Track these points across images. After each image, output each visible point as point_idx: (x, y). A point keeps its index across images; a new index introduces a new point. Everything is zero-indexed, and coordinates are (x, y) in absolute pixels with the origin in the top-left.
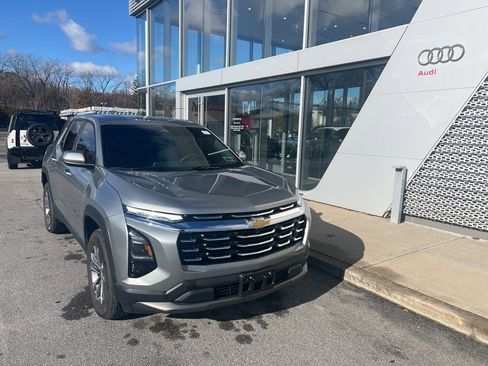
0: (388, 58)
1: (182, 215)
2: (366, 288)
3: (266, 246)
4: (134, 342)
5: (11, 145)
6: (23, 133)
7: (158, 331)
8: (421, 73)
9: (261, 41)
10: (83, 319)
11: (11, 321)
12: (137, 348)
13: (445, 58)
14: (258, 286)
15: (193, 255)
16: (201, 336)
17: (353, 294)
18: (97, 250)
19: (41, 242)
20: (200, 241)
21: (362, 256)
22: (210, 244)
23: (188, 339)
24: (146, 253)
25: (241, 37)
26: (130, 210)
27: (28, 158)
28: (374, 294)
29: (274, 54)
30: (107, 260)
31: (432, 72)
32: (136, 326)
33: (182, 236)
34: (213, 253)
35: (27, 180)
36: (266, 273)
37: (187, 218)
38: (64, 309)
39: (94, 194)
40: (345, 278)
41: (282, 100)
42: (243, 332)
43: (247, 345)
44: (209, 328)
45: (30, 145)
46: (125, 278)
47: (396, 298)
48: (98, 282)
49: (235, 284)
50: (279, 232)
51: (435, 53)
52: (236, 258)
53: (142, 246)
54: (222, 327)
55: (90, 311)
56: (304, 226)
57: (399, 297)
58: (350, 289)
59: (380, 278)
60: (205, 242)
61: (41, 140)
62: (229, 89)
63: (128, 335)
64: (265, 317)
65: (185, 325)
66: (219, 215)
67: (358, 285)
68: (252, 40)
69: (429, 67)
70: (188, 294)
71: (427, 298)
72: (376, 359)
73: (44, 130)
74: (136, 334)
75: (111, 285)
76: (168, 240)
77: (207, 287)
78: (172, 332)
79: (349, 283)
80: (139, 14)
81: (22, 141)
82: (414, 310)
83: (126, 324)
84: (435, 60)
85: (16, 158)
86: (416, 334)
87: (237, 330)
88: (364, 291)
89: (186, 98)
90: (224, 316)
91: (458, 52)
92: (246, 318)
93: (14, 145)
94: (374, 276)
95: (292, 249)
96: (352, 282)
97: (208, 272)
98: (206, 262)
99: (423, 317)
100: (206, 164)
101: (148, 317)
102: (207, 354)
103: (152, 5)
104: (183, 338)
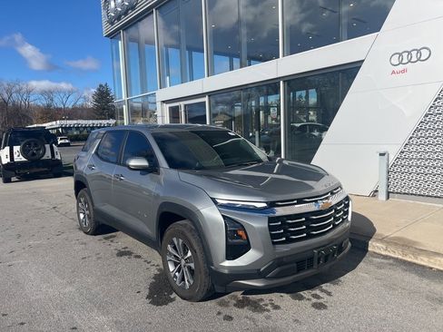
1: (266, 203)
2: (393, 255)
3: (328, 225)
4: (229, 318)
5: (5, 161)
6: (17, 149)
7: (243, 307)
8: (393, 72)
10: (170, 304)
11: (108, 313)
12: (235, 322)
13: (414, 59)
14: (326, 258)
15: (280, 236)
16: (282, 307)
17: (383, 261)
19: (84, 243)
20: (284, 223)
22: (292, 225)
23: (273, 311)
26: (220, 202)
27: (22, 171)
28: (401, 260)
29: (250, 65)
31: (404, 71)
32: (221, 304)
33: (271, 220)
34: (294, 233)
36: (332, 247)
37: (272, 205)
38: (148, 298)
40: (370, 249)
42: (314, 300)
43: (326, 311)
44: (285, 300)
45: (24, 159)
46: (222, 262)
47: (423, 261)
49: (311, 259)
50: (336, 211)
51: (405, 55)
52: (310, 236)
54: (294, 298)
55: (172, 296)
56: (348, 205)
58: (378, 257)
59: (403, 246)
60: (288, 224)
61: (34, 154)
62: (209, 96)
63: (219, 313)
65: (262, 300)
66: (293, 200)
67: (383, 253)
69: (401, 67)
70: (277, 270)
72: (436, 309)
73: (36, 145)
74: (226, 311)
76: (257, 225)
77: (291, 263)
78: (256, 307)
79: (375, 253)
80: (113, 35)
81: (15, 156)
84: (405, 61)
85: (11, 172)
87: (308, 299)
88: (391, 258)
89: (167, 107)
91: (425, 54)
92: (309, 289)
93: (8, 160)
94: (396, 244)
95: (343, 226)
96: (377, 251)
97: (291, 250)
98: (289, 241)
101: (226, 296)
102: (296, 321)
103: (125, 27)
104: (268, 311)
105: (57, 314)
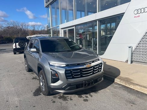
0: (124, 13)
1: (66, 65)
2: (122, 84)
4: (54, 102)
5: (14, 47)
6: (17, 44)
7: (60, 99)
9: (84, 11)
10: (39, 96)
11: (19, 97)
12: (55, 103)
13: (142, 12)
14: (89, 84)
15: (69, 76)
16: (73, 100)
17: (118, 86)
18: (42, 76)
19: (25, 74)
20: (71, 72)
21: (120, 74)
22: (74, 73)
23: (69, 101)
24: (56, 76)
25: (78, 11)
26: (51, 64)
27: (19, 51)
28: (125, 86)
29: (88, 15)
30: (45, 79)
31: (139, 16)
32: (54, 97)
33: (66, 71)
34: (75, 75)
35: (19, 57)
36: (91, 81)
37: (67, 65)
38: (34, 93)
39: (40, 60)
40: (115, 81)
41: (91, 28)
42: (85, 98)
43: (87, 102)
44: (75, 97)
45: (19, 47)
46: (51, 84)
47: (132, 87)
48: (43, 85)
49: (82, 84)
50: (94, 68)
51: (139, 10)
52: (82, 76)
53: (55, 74)
54: (79, 97)
55: (41, 93)
56: (101, 66)
57: (133, 86)
58: (117, 84)
59: (126, 81)
60: (73, 72)
61: (22, 46)
62: (75, 26)
63: (52, 100)
64: (91, 94)
65: (68, 97)
66: (76, 64)
67: (119, 83)
68: (81, 11)
69: (138, 15)
70: (69, 87)
71: (141, 86)
72: (127, 105)
73: (23, 43)
74: (54, 100)
75: (46, 86)
76: (62, 72)
77: (74, 85)
78: (65, 99)
79: (116, 83)
80: (47, 7)
81: (17, 46)
82: (137, 90)
83: (51, 97)
84: (139, 12)
85: (16, 51)
86: (139, 97)
87: (83, 98)
89: (63, 30)
90: (79, 94)
92: (86, 94)
93: (15, 47)
94: (124, 80)
95: (98, 73)
96: (117, 82)
97: (74, 81)
98: (73, 78)
99: (140, 92)
100: (70, 49)
101: (57, 95)
102: (75, 105)
103: (51, 4)
104: (68, 100)
105: (5, 96)
